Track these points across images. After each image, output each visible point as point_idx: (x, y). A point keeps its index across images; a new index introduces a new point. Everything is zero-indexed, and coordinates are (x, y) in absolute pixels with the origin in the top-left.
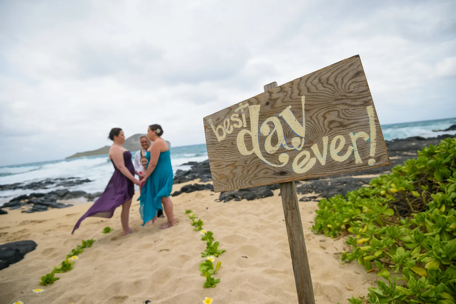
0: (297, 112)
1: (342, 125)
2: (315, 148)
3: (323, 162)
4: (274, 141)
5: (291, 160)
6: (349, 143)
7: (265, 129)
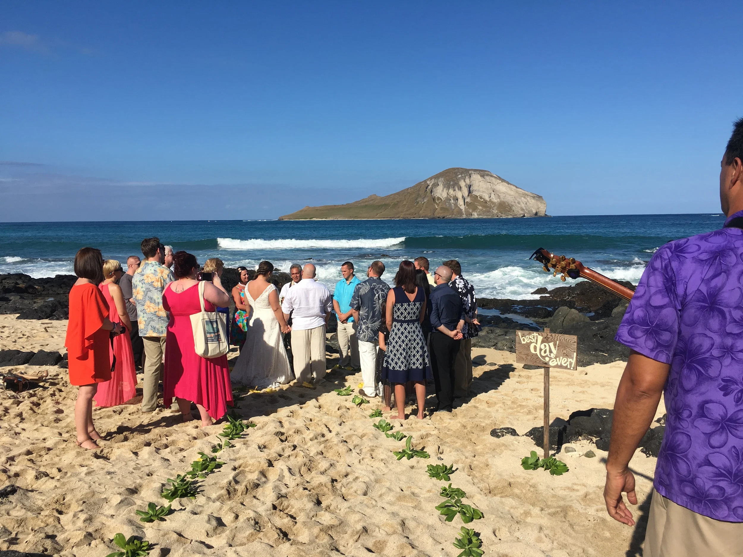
0: (555, 345)
1: (567, 355)
2: (558, 359)
3: (559, 364)
4: (545, 352)
5: (550, 360)
6: (567, 361)
7: (543, 346)
